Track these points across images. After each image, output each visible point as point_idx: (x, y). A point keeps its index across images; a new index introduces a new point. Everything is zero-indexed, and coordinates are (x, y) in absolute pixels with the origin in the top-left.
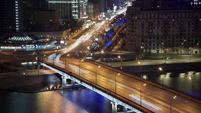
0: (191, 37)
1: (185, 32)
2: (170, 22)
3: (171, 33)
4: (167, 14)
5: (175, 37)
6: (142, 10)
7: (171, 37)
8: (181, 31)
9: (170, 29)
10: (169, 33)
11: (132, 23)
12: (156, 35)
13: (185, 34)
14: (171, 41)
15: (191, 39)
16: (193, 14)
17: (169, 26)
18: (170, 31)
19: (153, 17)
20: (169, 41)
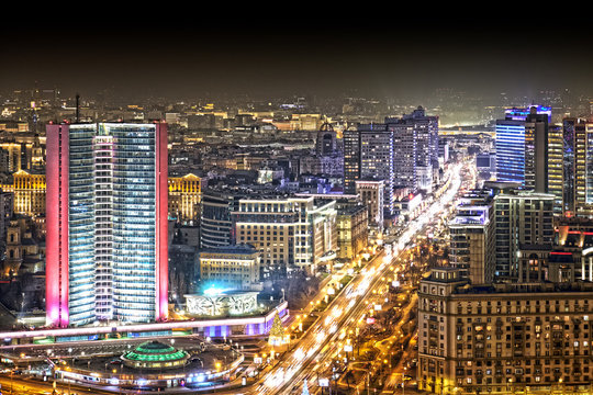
0: (582, 362)
1: (567, 349)
2: (528, 324)
3: (532, 352)
4: (522, 302)
5: (543, 362)
6: (456, 291)
7: (533, 362)
8: (558, 345)
9: (529, 341)
10: (527, 350)
11: (433, 323)
12: (494, 355)
13: (567, 353)
14: (532, 371)
15: (582, 367)
16: (586, 302)
17: (527, 332)
18: (528, 345)
19: (484, 311)
20: (528, 371)
